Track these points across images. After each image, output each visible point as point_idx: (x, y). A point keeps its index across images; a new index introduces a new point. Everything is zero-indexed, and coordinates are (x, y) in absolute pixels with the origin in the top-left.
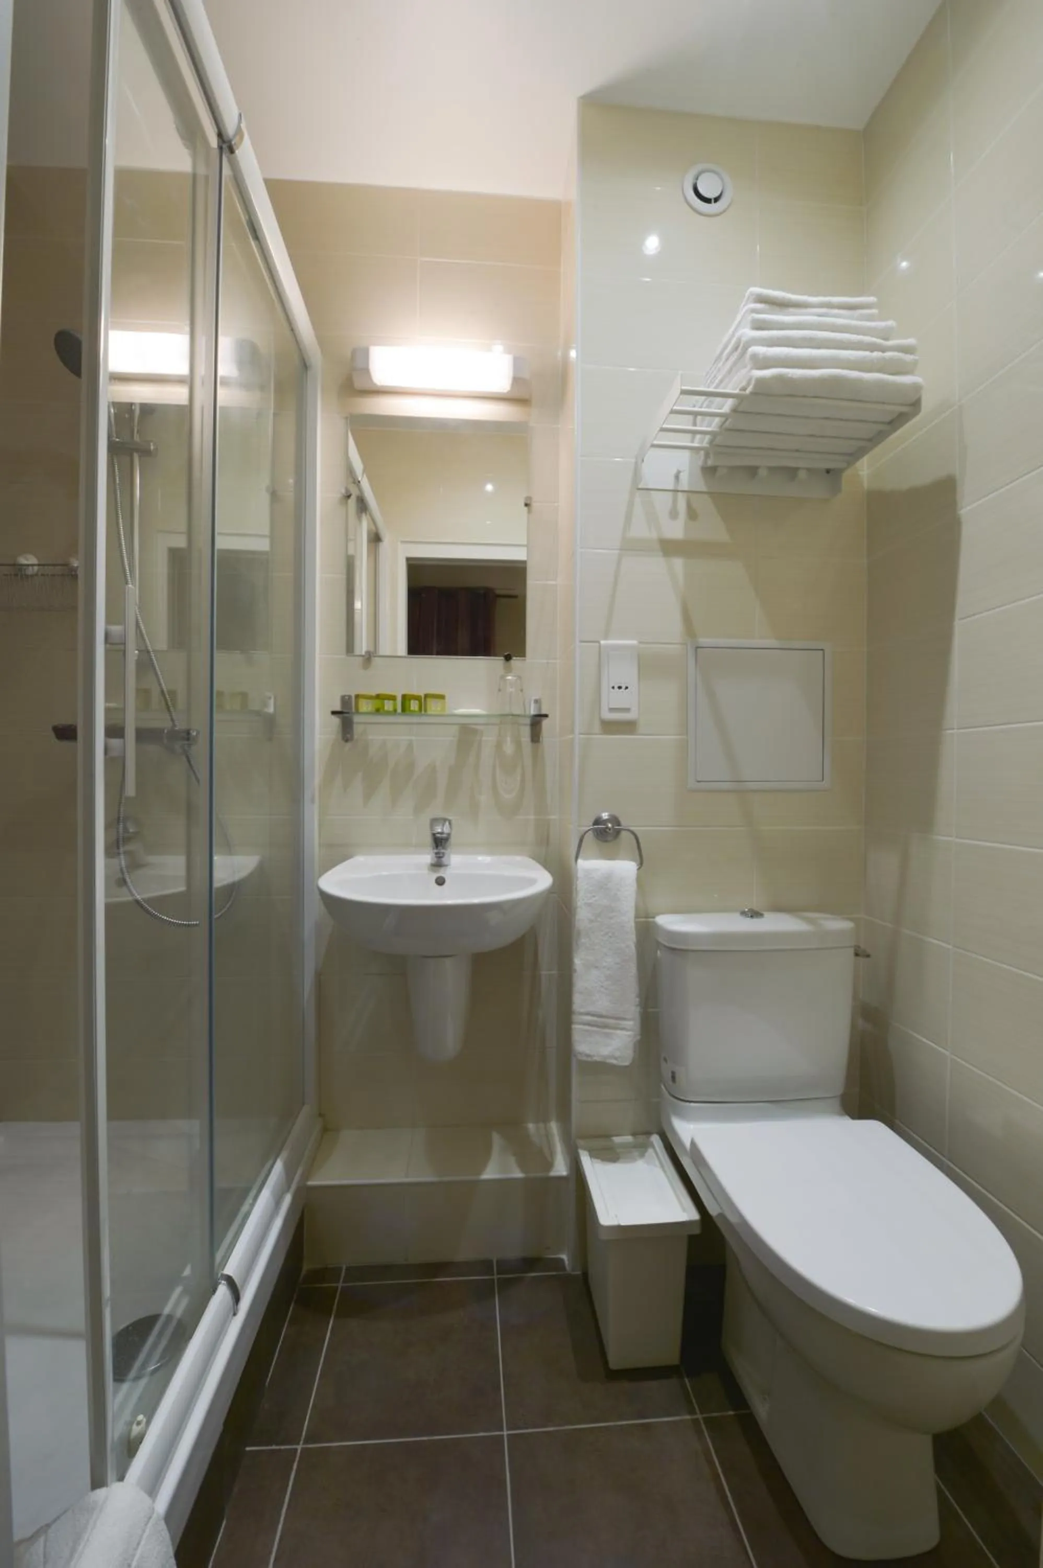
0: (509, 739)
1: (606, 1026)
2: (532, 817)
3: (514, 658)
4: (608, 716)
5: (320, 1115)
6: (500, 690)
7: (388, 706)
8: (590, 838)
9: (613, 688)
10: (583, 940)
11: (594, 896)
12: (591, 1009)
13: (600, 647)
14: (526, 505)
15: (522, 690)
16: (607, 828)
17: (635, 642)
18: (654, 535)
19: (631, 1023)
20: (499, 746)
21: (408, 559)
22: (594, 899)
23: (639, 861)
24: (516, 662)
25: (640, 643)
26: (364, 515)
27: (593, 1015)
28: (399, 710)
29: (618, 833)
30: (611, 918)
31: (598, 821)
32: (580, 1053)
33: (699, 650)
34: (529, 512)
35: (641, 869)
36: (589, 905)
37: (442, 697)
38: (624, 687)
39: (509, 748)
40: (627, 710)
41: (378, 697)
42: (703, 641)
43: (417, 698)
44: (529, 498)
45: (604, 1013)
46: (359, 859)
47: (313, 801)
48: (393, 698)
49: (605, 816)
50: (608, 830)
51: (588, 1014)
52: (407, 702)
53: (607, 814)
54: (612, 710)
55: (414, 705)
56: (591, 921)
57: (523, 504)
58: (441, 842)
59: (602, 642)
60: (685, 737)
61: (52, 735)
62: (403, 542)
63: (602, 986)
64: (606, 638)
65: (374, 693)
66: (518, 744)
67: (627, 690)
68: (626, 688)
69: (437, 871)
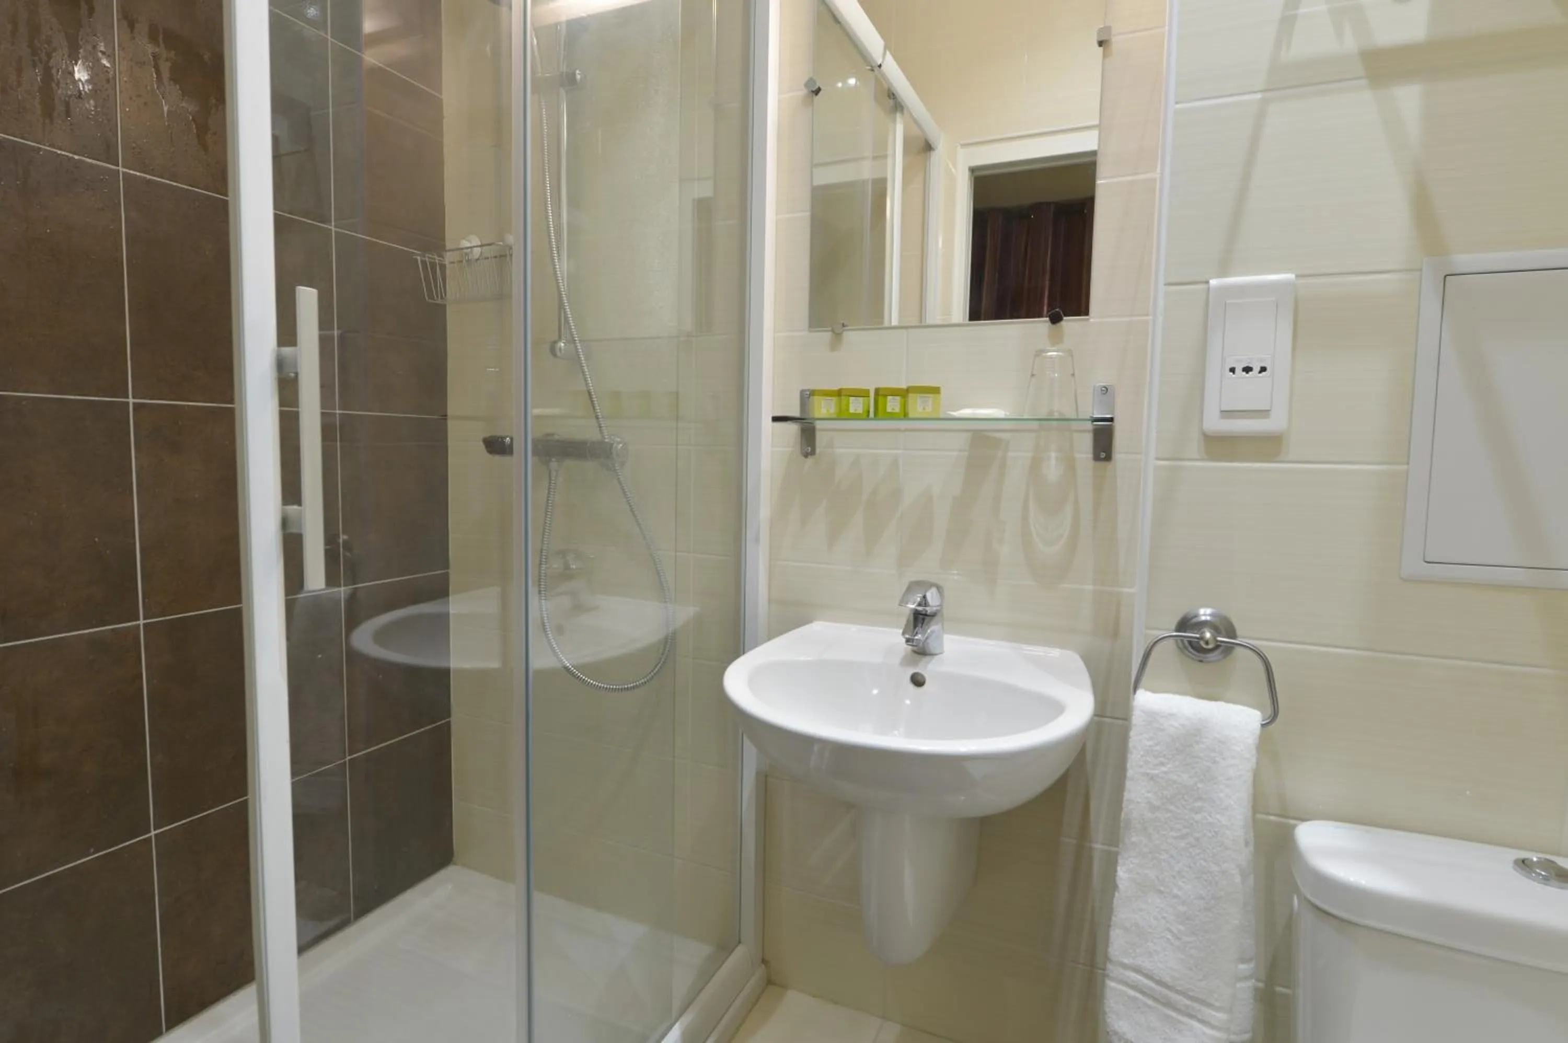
0: (1053, 455)
1: (1168, 1004)
2: (1090, 587)
3: (1065, 318)
4: (1214, 423)
5: (764, 961)
6: (1033, 375)
7: (856, 406)
8: (1167, 653)
9: (1233, 370)
10: (1134, 839)
11: (1162, 764)
12: (1146, 964)
13: (1209, 289)
14: (1101, 43)
15: (1073, 375)
16: (1202, 638)
17: (1291, 276)
18: (1350, 44)
19: (1222, 1016)
20: (1035, 466)
21: (972, 170)
22: (1164, 769)
23: (1269, 711)
24: (1070, 324)
25: (1297, 276)
26: (898, 115)
27: (1147, 976)
28: (872, 415)
29: (1228, 649)
30: (1199, 811)
31: (1185, 624)
32: (1116, 1033)
33: (1448, 277)
34: (1105, 56)
35: (1270, 727)
36: (1152, 778)
37: (936, 391)
38: (1257, 369)
39: (1053, 470)
40: (1263, 413)
41: (839, 393)
42: (1464, 260)
43: (895, 392)
44: (1107, 29)
45: (1167, 979)
46: (817, 627)
47: (757, 540)
48: (863, 394)
49: (1205, 614)
50: (1202, 643)
51: (1137, 970)
52: (881, 399)
53: (1209, 611)
54: (1227, 414)
55: (893, 405)
56: (1154, 809)
57: (1096, 45)
58: (923, 619)
59: (1213, 282)
60: (1405, 467)
61: (484, 448)
62: (964, 146)
63: (1169, 930)
64: (1223, 271)
65: (836, 388)
66: (1070, 465)
67: (1264, 373)
68: (1263, 369)
69: (915, 663)
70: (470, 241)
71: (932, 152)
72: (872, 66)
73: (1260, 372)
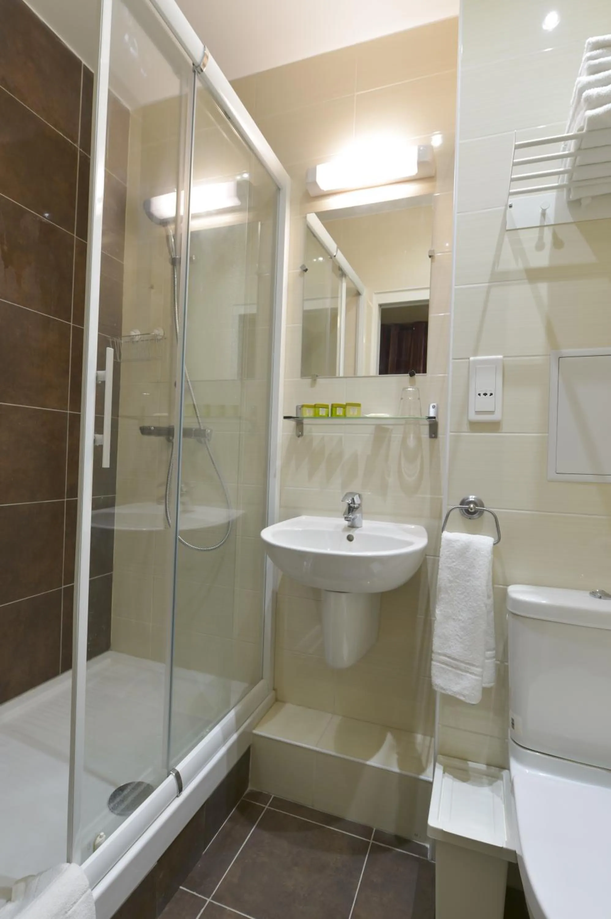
0: (412, 436)
1: (457, 668)
2: (428, 496)
3: (416, 374)
4: (473, 417)
5: (274, 689)
6: (402, 399)
7: (322, 412)
8: (456, 515)
9: (479, 395)
10: (443, 596)
11: (453, 562)
12: (448, 652)
13: (469, 362)
14: (430, 257)
15: (419, 399)
16: (469, 508)
17: (500, 357)
18: (521, 266)
19: (479, 670)
20: (404, 440)
21: (380, 305)
22: (454, 564)
23: (497, 538)
24: (419, 377)
25: (504, 357)
26: (344, 279)
27: (449, 657)
28: (330, 416)
29: (481, 512)
30: (468, 581)
31: (462, 503)
32: (436, 685)
33: (560, 358)
34: (432, 261)
35: (498, 545)
36: (449, 568)
37: (359, 405)
38: (489, 394)
39: (411, 442)
40: (492, 413)
41: (315, 406)
42: (566, 351)
43: (340, 406)
44: (433, 251)
45: (457, 657)
47: (275, 476)
48: (326, 407)
49: (472, 498)
50: (470, 510)
51: (445, 655)
52: (334, 409)
53: (474, 497)
54: (477, 413)
55: (340, 412)
56: (450, 582)
57: (428, 257)
58: (353, 510)
59: (472, 358)
60: (547, 435)
61: (139, 431)
62: (376, 293)
63: (458, 635)
64: (475, 354)
65: (313, 404)
66: (419, 439)
67: (492, 396)
68: (491, 394)
69: (349, 531)
70: (135, 333)
71: (361, 296)
72: (331, 256)
73: (490, 395)
